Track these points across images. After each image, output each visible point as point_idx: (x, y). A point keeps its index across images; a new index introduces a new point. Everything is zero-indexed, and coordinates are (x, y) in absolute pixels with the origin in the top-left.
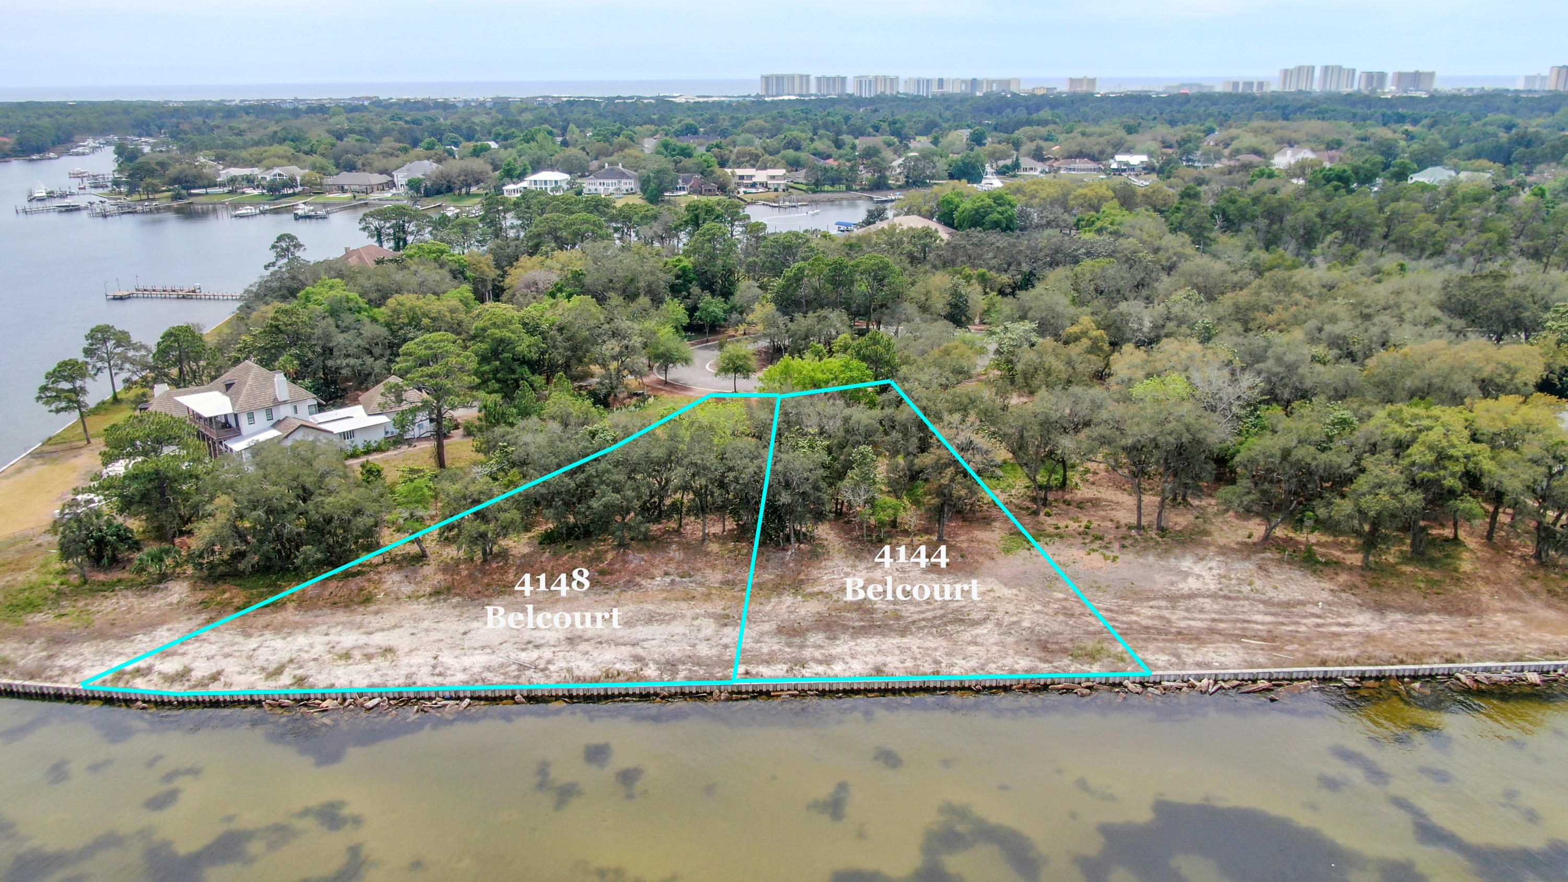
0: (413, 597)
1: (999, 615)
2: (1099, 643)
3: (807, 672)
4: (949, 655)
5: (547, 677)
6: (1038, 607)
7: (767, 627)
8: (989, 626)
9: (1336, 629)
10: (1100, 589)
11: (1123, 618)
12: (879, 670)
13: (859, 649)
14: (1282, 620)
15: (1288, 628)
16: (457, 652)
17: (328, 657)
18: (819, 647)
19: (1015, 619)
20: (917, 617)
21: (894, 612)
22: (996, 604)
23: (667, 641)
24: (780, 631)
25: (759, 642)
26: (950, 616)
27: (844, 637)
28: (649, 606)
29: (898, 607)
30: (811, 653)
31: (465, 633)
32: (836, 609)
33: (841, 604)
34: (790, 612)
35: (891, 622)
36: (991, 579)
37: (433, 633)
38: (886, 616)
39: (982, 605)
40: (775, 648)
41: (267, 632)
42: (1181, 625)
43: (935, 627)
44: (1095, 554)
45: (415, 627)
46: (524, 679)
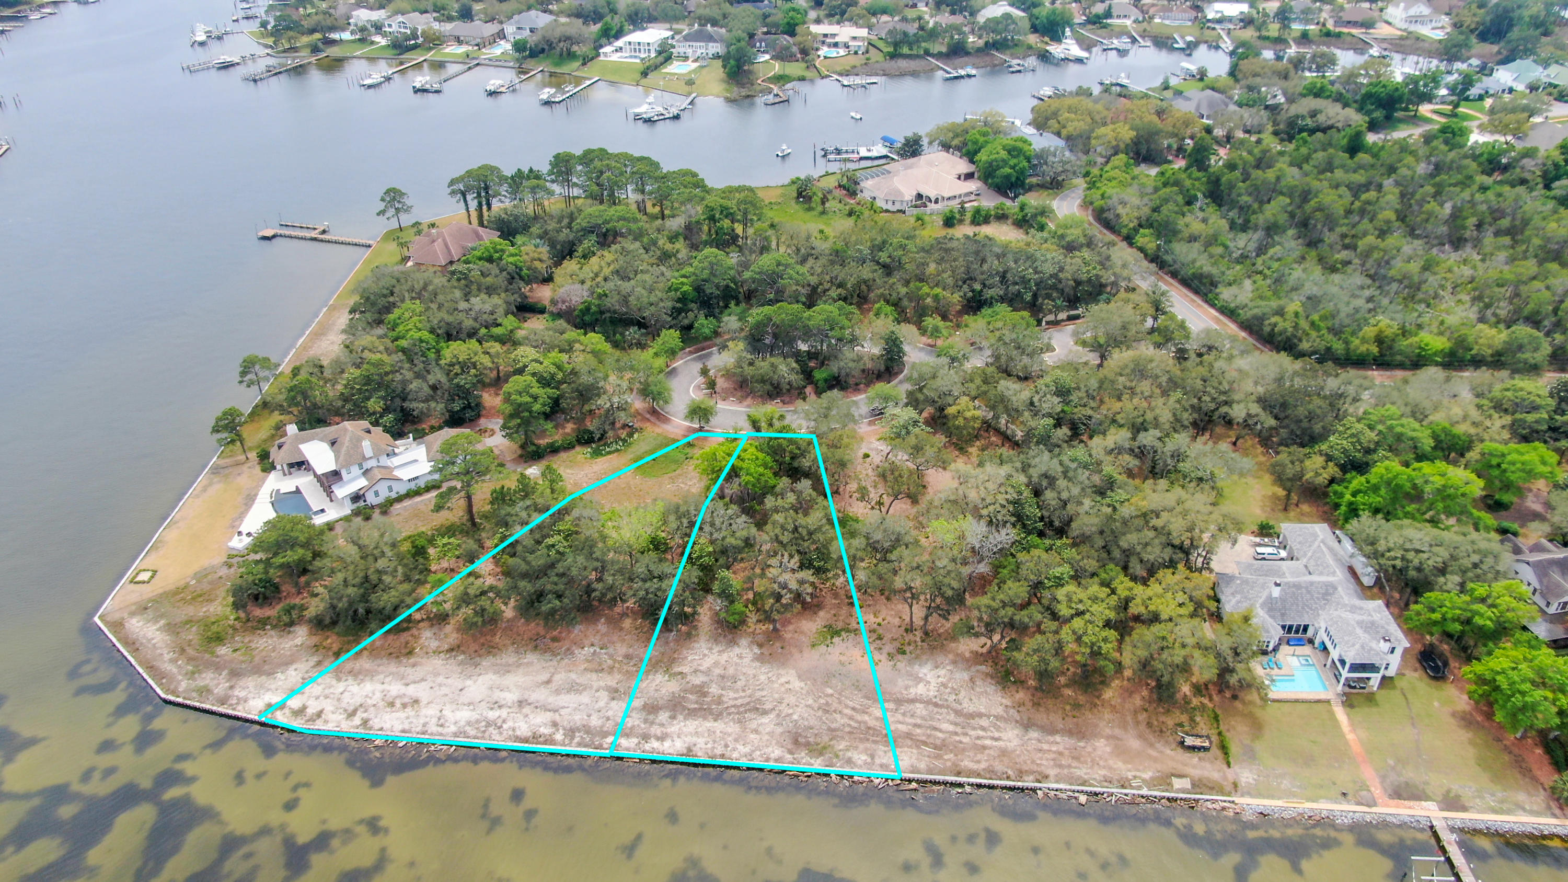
0: (437, 652)
1: (782, 707)
2: (831, 740)
3: (647, 747)
4: (736, 740)
5: (501, 733)
6: (810, 702)
7: (638, 703)
8: (772, 716)
9: (988, 742)
10: (858, 688)
11: (859, 717)
12: (689, 750)
13: (685, 729)
14: (959, 730)
15: (957, 738)
16: (454, 706)
17: (381, 704)
18: (662, 725)
19: (791, 711)
20: (731, 703)
21: (719, 697)
22: (786, 696)
23: (575, 709)
24: (644, 708)
25: (628, 717)
26: (752, 705)
27: (680, 717)
28: (573, 676)
29: (723, 692)
30: (656, 731)
31: (461, 690)
32: (685, 690)
33: (690, 686)
34: (657, 690)
35: (714, 707)
36: (793, 672)
37: (443, 688)
38: (712, 701)
39: (776, 696)
40: (636, 724)
41: (349, 678)
42: (892, 728)
43: (739, 713)
44: (868, 658)
45: (434, 682)
46: (487, 735)
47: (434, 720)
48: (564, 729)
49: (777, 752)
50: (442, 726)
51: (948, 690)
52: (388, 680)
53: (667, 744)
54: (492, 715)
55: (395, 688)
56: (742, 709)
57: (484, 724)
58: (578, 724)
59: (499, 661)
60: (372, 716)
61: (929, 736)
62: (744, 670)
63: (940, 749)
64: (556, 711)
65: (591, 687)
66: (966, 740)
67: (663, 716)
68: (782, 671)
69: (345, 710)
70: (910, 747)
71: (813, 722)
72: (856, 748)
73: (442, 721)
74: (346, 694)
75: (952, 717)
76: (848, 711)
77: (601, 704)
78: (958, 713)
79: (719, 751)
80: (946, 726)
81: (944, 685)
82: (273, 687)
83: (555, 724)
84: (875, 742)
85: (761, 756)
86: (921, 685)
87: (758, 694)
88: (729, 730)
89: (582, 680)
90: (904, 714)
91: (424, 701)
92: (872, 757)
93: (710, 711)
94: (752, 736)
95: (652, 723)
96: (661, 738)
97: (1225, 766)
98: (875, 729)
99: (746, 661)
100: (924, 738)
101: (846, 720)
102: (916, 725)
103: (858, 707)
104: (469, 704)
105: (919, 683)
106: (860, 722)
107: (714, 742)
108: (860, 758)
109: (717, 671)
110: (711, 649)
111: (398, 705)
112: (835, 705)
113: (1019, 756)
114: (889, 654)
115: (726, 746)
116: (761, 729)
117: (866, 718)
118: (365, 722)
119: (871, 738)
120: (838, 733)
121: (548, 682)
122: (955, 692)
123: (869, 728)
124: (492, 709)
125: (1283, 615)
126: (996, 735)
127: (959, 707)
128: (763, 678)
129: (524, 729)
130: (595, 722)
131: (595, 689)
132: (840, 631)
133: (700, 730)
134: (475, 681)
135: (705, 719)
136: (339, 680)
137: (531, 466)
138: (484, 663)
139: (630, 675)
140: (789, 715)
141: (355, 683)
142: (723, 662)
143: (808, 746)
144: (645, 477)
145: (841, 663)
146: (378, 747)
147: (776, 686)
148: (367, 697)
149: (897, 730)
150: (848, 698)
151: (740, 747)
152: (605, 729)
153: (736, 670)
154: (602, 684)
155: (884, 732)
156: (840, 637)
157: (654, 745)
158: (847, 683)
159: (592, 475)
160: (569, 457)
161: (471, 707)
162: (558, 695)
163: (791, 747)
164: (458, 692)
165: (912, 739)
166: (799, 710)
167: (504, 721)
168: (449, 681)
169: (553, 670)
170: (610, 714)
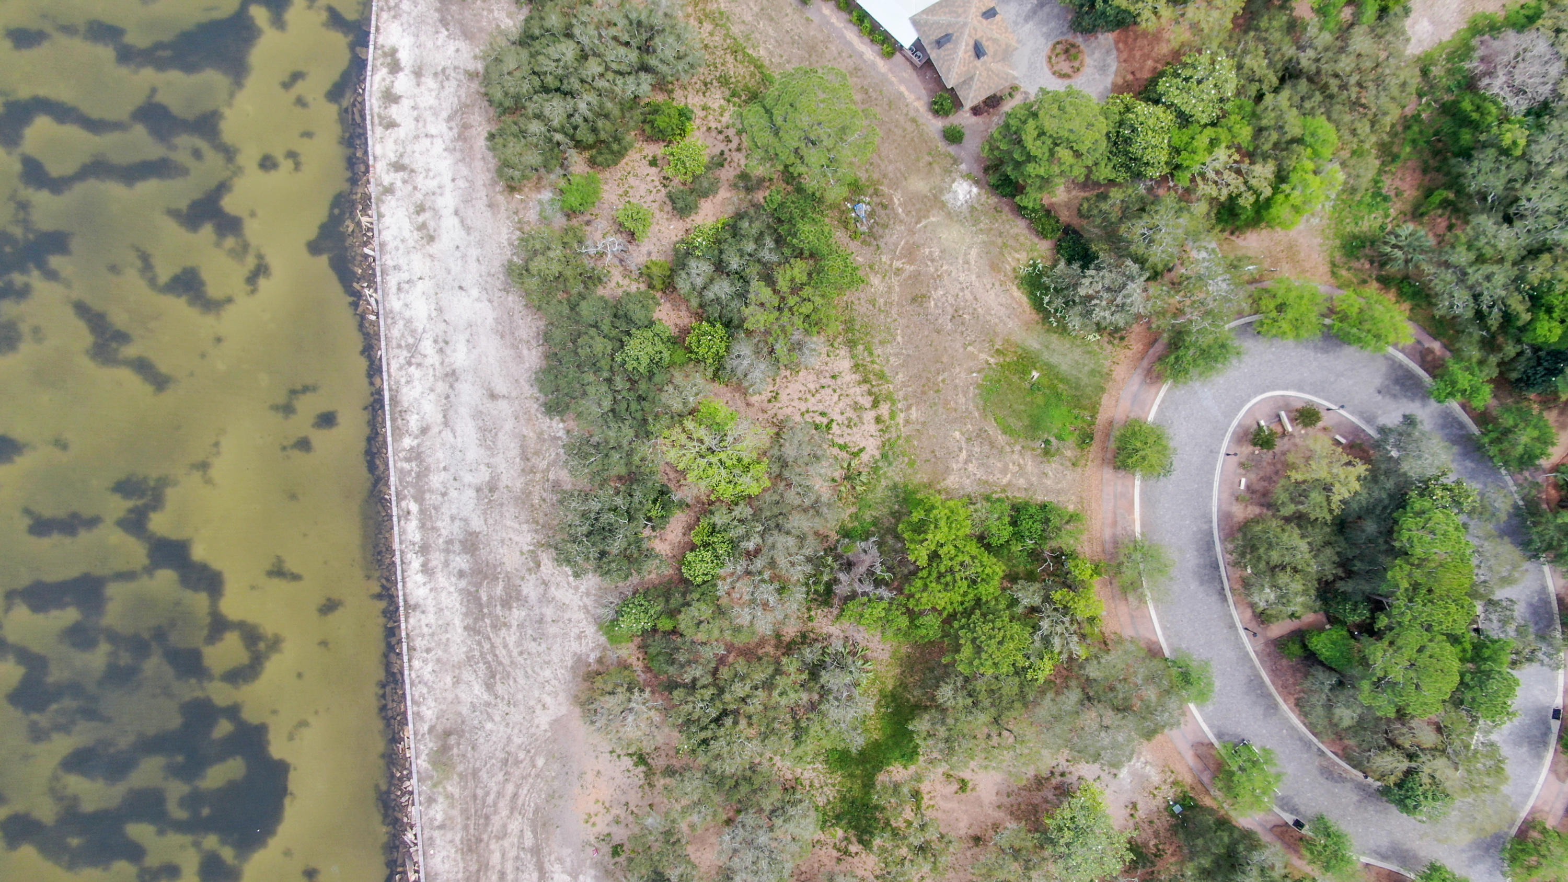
0: (520, 225)
1: (502, 707)
2: (461, 775)
3: (410, 556)
4: (439, 661)
5: (401, 368)
6: (517, 740)
7: (477, 524)
8: (486, 697)
10: (551, 797)
11: (503, 805)
12: (416, 607)
13: (444, 595)
16: (432, 292)
17: (419, 196)
18: (446, 564)
19: (497, 718)
20: (498, 641)
21: (505, 624)
22: (522, 708)
23: (453, 447)
24: (471, 534)
25: (453, 518)
26: (500, 669)
27: (463, 584)
28: (509, 425)
29: (514, 628)
30: (436, 559)
31: (461, 288)
32: (508, 578)
33: (518, 582)
34: (503, 541)
35: (488, 621)
36: (564, 710)
37: (459, 262)
38: (497, 617)
39: (520, 696)
40: (443, 531)
41: (455, 131)
42: (493, 846)
43: (482, 655)
44: (599, 808)
45: (469, 245)
46: (397, 351)
47: (405, 276)
48: (419, 445)
49: (429, 712)
50: (399, 289)
52: (462, 183)
53: (420, 578)
54: (427, 347)
55: (447, 202)
56: (489, 657)
57: (411, 340)
58: (429, 460)
59: (517, 316)
60: (399, 194)
62: (556, 647)
64: (446, 424)
65: (493, 455)
67: (461, 562)
68: (562, 697)
69: (401, 156)
70: (466, 869)
71: (484, 749)
72: (452, 806)
73: (406, 286)
74: (428, 141)
76: (510, 788)
77: (468, 478)
79: (419, 643)
82: (423, 38)
83: (424, 431)
84: (466, 828)
85: (422, 695)
87: (520, 674)
88: (453, 649)
89: (503, 438)
90: (517, 858)
91: (433, 249)
92: (442, 827)
93: (481, 617)
94: (449, 680)
95: (447, 551)
96: (426, 569)
98: (487, 825)
99: (575, 647)
101: (494, 787)
102: (502, 876)
103: (520, 802)
104: (440, 310)
105: (570, 875)
106: (495, 804)
107: (432, 635)
108: (438, 812)
109: (549, 612)
110: (588, 594)
111: (421, 219)
112: (517, 772)
114: (609, 834)
115: (428, 651)
116: (463, 687)
117: (504, 813)
118: (389, 190)
119: (471, 823)
120: (471, 784)
121: (493, 396)
123: (487, 818)
124: (436, 341)
128: (547, 673)
129: (408, 395)
130: (436, 480)
131: (492, 461)
132: (646, 764)
133: (447, 613)
134: (478, 300)
135: (466, 615)
136: (450, 119)
137: (977, 182)
138: (510, 298)
139: (524, 499)
140: (490, 718)
141: (448, 142)
142: (567, 616)
143: (444, 749)
144: (979, 386)
145: (582, 774)
146: (359, 224)
147: (537, 693)
148: (428, 170)
149: (491, 852)
150: (532, 786)
151: (429, 668)
152: (427, 496)
153: (555, 636)
154: (502, 467)
155: (485, 837)
156: (636, 765)
157: (415, 563)
158: (556, 784)
159: (969, 296)
160: (1016, 238)
161: (434, 314)
162: (474, 417)
163: (440, 728)
164: (456, 285)
165: (479, 871)
166: (502, 728)
167: (419, 365)
168: (473, 266)
169: (514, 394)
170: (453, 494)
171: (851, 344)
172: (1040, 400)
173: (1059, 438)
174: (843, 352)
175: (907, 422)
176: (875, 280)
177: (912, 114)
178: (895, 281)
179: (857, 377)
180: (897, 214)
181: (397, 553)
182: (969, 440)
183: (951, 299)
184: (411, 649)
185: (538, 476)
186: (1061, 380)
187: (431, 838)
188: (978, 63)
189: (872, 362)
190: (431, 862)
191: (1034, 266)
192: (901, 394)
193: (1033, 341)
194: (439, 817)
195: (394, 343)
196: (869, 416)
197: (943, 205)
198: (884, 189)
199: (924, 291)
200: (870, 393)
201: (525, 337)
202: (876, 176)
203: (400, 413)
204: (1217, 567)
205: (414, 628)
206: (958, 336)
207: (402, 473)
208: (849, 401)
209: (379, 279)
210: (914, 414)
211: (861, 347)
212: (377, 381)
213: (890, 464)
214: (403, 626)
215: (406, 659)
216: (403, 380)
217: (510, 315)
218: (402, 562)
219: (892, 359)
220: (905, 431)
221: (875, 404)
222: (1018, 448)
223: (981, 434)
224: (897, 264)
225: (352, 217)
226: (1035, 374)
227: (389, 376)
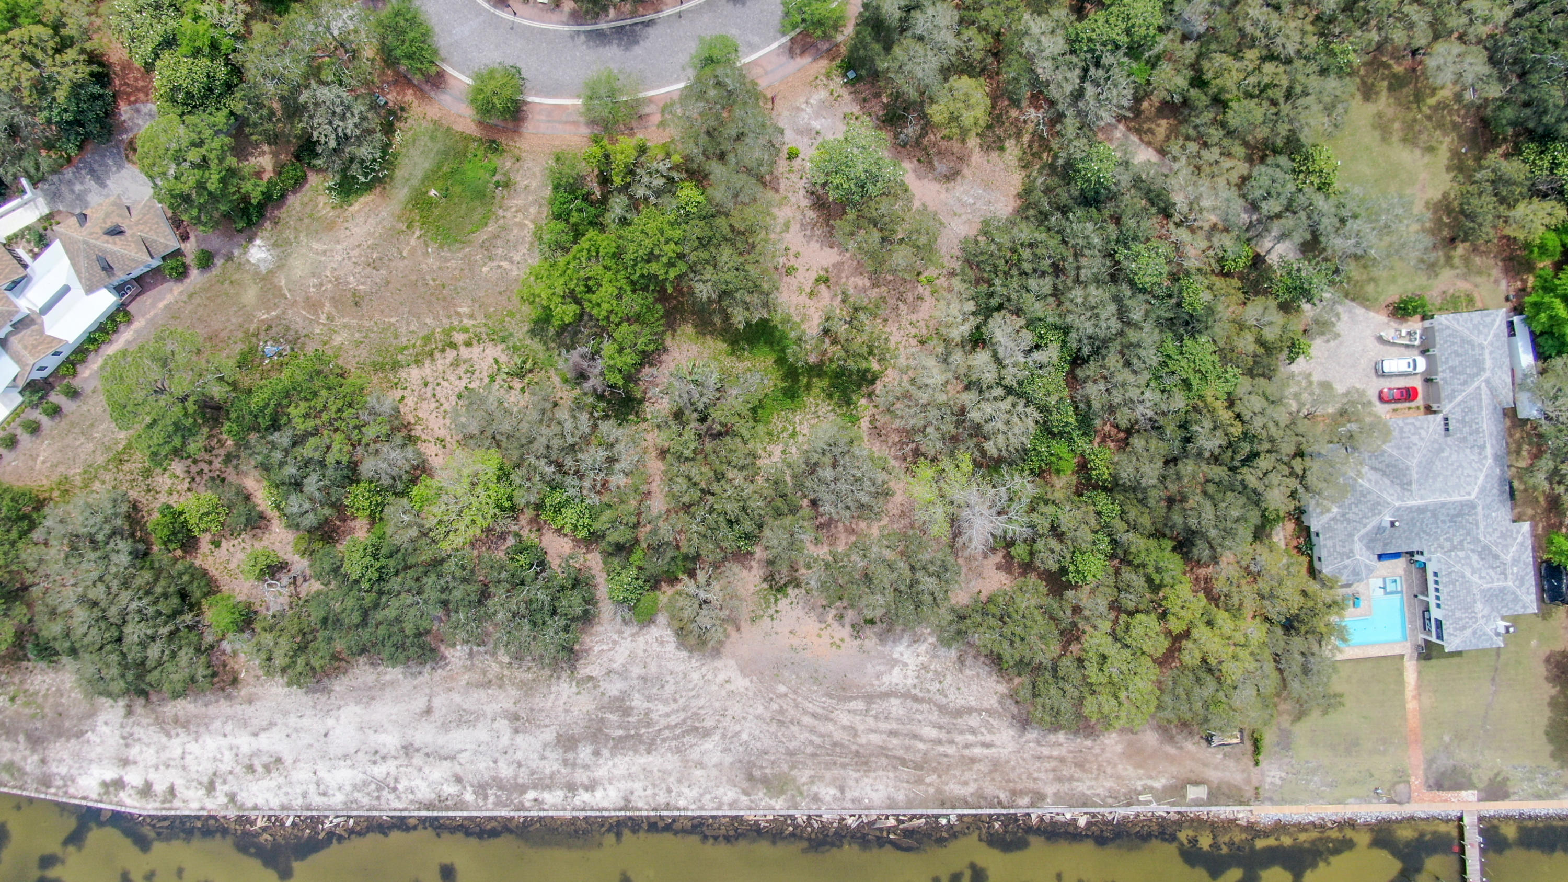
0: (269, 674)
1: (726, 722)
2: (792, 767)
3: (577, 801)
4: (679, 781)
5: (399, 798)
6: (760, 710)
7: (549, 735)
8: (716, 737)
9: (977, 751)
10: (816, 681)
11: (823, 728)
12: (627, 800)
13: (616, 772)
14: (943, 735)
15: (941, 749)
16: (328, 763)
17: (238, 769)
18: (586, 767)
19: (738, 728)
20: (663, 722)
21: (646, 714)
22: (728, 703)
23: (475, 752)
24: (559, 741)
25: (543, 758)
26: (689, 722)
27: (606, 752)
28: (457, 698)
29: (650, 705)
30: (581, 776)
31: (326, 735)
32: (602, 708)
33: (606, 699)
34: (567, 711)
35: (643, 731)
36: (732, 662)
37: (302, 735)
38: (639, 721)
39: (717, 705)
40: (555, 768)
41: (180, 730)
42: (863, 740)
43: (675, 738)
44: (826, 634)
45: (286, 725)
46: (383, 801)
47: (312, 788)
48: (472, 786)
49: (730, 794)
50: (324, 794)
51: (931, 675)
52: (228, 728)
53: (599, 794)
54: (379, 771)
55: (245, 743)
56: (678, 731)
57: (373, 786)
58: (486, 777)
59: (354, 683)
60: (235, 789)
61: (908, 749)
62: (670, 665)
63: (922, 769)
64: (453, 758)
65: (484, 715)
66: (951, 750)
67: (585, 753)
68: (719, 663)
70: (885, 769)
71: (767, 742)
72: (822, 778)
73: (322, 787)
75: (935, 716)
76: (807, 720)
77: (505, 741)
78: (942, 709)
79: (662, 799)
80: (929, 732)
81: (925, 667)
82: (93, 755)
83: (458, 780)
84: (844, 766)
85: (712, 800)
86: (896, 670)
87: (696, 703)
88: (669, 767)
89: (468, 704)
90: (876, 718)
91: (288, 759)
92: (842, 789)
93: (639, 738)
94: (698, 773)
95: (574, 765)
96: (591, 787)
97: (1252, 763)
98: (842, 745)
99: (669, 649)
100: (901, 753)
101: (806, 735)
102: (893, 733)
103: (820, 711)
104: (345, 757)
105: (893, 667)
106: (822, 736)
107: (654, 785)
108: (828, 792)
109: (636, 671)
110: (620, 632)
111: (260, 769)
112: (791, 712)
113: (1014, 769)
114: (853, 626)
115: (669, 791)
116: (705, 759)
117: (830, 727)
118: (232, 798)
119: (840, 760)
120: (800, 758)
121: (428, 711)
122: (939, 677)
123: (835, 744)
124: (375, 763)
125: (1386, 545)
126: (988, 738)
127: (944, 701)
129: (424, 793)
130: (506, 771)
131: (489, 716)
132: (785, 585)
133: (633, 770)
134: (337, 719)
135: (636, 752)
136: (168, 735)
137: (251, 240)
138: (337, 688)
139: (527, 689)
140: (737, 734)
141: (190, 738)
142: (641, 654)
143: (766, 782)
144: (441, 247)
145: (793, 648)
146: (264, 829)
147: (715, 688)
148: (215, 759)
149: (869, 743)
150: (806, 698)
151: (686, 791)
152: (520, 781)
153: (659, 666)
154: (495, 707)
155: (854, 747)
156: (786, 595)
157: (584, 797)
158: (803, 675)
159: (356, 252)
160: (304, 205)
161: (349, 762)
162: (447, 731)
163: (745, 785)
164: (323, 739)
165: (887, 756)
166: (748, 724)
167: (396, 780)
168: (305, 722)
169: (427, 691)
170: (519, 755)
171: (396, 366)
172: (457, 189)
173: (494, 172)
174: (403, 374)
175: (472, 316)
176: (338, 340)
177: (184, 298)
178: (339, 321)
179: (427, 362)
180: (277, 317)
181: (575, 814)
182: (490, 259)
183: (358, 270)
184: (668, 807)
185: (506, 672)
186: (439, 168)
187: (853, 801)
188: (129, 232)
189: (414, 346)
190: (877, 802)
191: (330, 189)
192: (445, 321)
193: (401, 193)
194: (833, 791)
195: (375, 803)
196: (464, 352)
197: (271, 272)
198: (253, 328)
199: (349, 295)
200: (443, 351)
201: (374, 677)
202: (240, 335)
203: (441, 801)
204: (622, 27)
205: (648, 803)
206: (393, 264)
207: (498, 804)
208: (449, 372)
209: (314, 813)
210: (464, 310)
211: (400, 357)
212: (412, 822)
213: (511, 335)
214: (644, 813)
215: (676, 813)
216: (411, 797)
217: (353, 689)
218: (583, 810)
219: (412, 328)
220: (480, 319)
221: (453, 346)
222: (501, 212)
223: (487, 247)
224: (323, 318)
225: (257, 835)
226: (433, 192)
227: (405, 809)
